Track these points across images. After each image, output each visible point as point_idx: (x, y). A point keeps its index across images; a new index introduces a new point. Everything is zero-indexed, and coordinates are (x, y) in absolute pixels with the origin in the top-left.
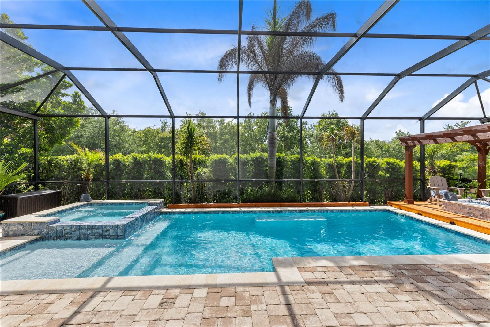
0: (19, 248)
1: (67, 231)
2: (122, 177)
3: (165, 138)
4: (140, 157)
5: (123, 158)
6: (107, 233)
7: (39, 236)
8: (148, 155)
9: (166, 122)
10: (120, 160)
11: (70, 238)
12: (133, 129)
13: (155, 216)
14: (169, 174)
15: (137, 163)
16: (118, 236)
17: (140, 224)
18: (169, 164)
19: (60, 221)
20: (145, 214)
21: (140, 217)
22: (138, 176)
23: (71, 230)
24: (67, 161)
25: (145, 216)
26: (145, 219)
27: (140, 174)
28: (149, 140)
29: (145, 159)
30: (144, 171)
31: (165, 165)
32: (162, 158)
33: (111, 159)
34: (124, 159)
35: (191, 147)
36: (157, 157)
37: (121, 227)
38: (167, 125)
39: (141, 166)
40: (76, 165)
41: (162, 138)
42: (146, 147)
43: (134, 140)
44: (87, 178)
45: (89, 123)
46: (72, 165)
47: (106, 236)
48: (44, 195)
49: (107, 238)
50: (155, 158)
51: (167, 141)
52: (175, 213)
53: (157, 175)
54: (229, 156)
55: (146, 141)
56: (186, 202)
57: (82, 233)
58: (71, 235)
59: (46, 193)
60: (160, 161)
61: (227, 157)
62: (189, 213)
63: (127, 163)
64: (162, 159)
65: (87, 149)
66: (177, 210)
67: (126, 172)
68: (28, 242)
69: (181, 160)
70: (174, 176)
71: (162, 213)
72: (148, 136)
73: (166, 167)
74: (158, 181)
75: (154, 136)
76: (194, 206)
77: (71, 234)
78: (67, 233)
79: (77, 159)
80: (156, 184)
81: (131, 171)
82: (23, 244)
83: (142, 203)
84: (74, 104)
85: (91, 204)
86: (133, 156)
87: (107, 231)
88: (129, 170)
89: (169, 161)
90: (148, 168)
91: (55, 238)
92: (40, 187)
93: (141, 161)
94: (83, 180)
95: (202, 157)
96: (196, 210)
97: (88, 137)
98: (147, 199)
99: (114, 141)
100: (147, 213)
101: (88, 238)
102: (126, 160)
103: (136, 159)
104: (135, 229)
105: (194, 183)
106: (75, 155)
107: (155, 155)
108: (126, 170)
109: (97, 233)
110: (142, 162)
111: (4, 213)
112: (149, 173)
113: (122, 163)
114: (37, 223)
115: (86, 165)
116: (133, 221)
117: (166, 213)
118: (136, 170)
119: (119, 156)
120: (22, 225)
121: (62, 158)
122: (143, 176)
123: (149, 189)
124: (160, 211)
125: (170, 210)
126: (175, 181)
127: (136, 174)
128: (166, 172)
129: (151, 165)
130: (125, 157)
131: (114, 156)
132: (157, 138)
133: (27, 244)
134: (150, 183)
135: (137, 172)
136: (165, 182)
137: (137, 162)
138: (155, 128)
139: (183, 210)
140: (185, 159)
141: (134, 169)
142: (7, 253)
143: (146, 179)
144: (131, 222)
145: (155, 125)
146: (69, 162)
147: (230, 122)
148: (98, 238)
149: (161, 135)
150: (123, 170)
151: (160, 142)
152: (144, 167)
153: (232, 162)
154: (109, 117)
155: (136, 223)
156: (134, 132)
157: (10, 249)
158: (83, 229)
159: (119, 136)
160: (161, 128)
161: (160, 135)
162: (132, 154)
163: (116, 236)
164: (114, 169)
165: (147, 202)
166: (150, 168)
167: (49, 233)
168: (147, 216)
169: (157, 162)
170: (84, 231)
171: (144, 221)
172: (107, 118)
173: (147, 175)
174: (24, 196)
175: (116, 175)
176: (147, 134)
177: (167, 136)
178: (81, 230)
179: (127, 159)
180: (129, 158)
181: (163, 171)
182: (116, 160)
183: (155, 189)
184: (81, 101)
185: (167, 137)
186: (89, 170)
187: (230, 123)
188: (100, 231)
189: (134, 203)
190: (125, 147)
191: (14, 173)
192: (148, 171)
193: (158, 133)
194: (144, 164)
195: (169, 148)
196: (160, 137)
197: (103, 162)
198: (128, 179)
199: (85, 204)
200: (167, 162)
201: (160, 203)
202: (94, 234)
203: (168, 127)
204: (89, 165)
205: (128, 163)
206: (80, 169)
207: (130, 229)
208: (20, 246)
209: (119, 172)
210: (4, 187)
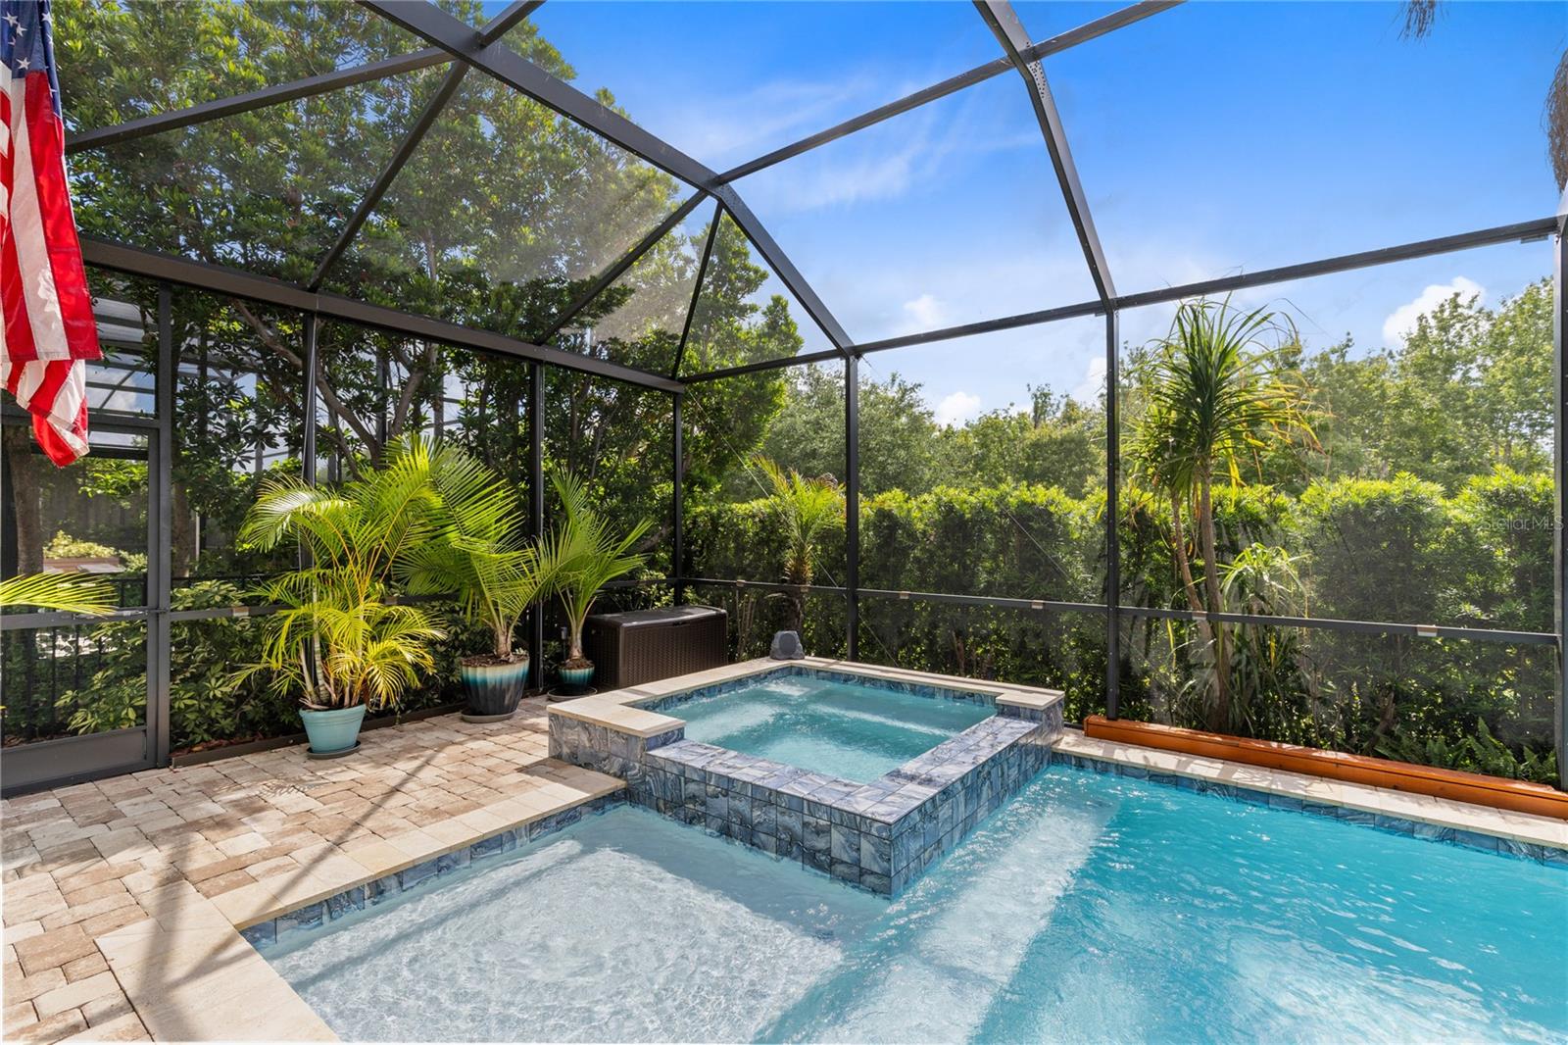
0: (558, 823)
1: (692, 788)
2: (903, 579)
3: (1046, 445)
4: (965, 502)
5: (905, 507)
6: (820, 843)
7: (621, 783)
8: (995, 493)
9: (1046, 391)
10: (895, 512)
11: (699, 817)
12: (944, 428)
13: (1030, 772)
14: (1081, 574)
15: (955, 526)
16: (863, 872)
17: (962, 812)
18: (1083, 528)
19: (682, 738)
20: (983, 765)
21: (962, 779)
22: (958, 576)
23: (702, 786)
24: (754, 516)
25: (984, 773)
26: (985, 788)
27: (965, 567)
28: (993, 457)
29: (983, 507)
30: (979, 558)
31: (1066, 534)
32: (1052, 502)
33: (866, 509)
34: (909, 511)
35: (1205, 442)
36: (1029, 500)
37: (874, 832)
38: (1052, 402)
39: (967, 538)
40: (774, 531)
41: (1036, 445)
42: (982, 477)
43: (947, 456)
44: (798, 576)
45: (833, 416)
46: (763, 529)
47: (818, 854)
48: (684, 622)
49: (819, 866)
50: (1023, 504)
51: (1054, 453)
52: (1122, 770)
53: (1032, 577)
54: (1438, 488)
55: (984, 457)
56: (1177, 719)
57: (737, 812)
58: (703, 809)
59: (689, 617)
60: (1044, 514)
61: (1431, 490)
62: (1204, 786)
63: (920, 526)
64: (1052, 509)
65: (797, 477)
66: (1134, 756)
67: (917, 560)
68: (586, 804)
69: (1141, 515)
70: (1112, 589)
71: (1059, 758)
72: (989, 442)
73: (1068, 542)
74: (1037, 604)
75: (1009, 440)
76: (1224, 749)
77: (704, 803)
78: (693, 798)
79: (777, 514)
80: (1026, 612)
81: (932, 555)
82: (570, 810)
83: (972, 695)
84: (770, 336)
85: (800, 672)
86: (940, 499)
87: (819, 831)
88: (928, 551)
89: (1082, 517)
90: (992, 547)
91: (661, 804)
92: (689, 594)
93: (968, 516)
94: (784, 581)
95: (1256, 496)
96: (1242, 776)
97: (828, 454)
98: (991, 675)
99: (892, 464)
100: (992, 759)
101: (755, 841)
102: (916, 514)
103: (950, 508)
104: (939, 841)
105: (1226, 626)
106: (772, 499)
107: (1018, 493)
108: (917, 552)
109: (787, 829)
110: (971, 520)
111: (592, 669)
112: (998, 566)
113: (903, 527)
114: (618, 732)
115: (796, 533)
116: (928, 805)
117: (1080, 762)
118: (949, 551)
119: (893, 499)
120: (587, 729)
121: (741, 508)
122: (975, 575)
123: (996, 632)
124: (1049, 747)
125: (1095, 749)
126: (1119, 611)
127: (950, 569)
128: (1069, 563)
129: (1005, 532)
130: (913, 503)
131: (879, 498)
132: (1019, 447)
133: (585, 810)
134: (1000, 607)
135: (953, 559)
136: (1065, 609)
137: (952, 519)
138: (1014, 413)
139: (1166, 761)
140: (1168, 504)
141: (942, 547)
142: (521, 837)
143: (987, 591)
144: (920, 808)
145: (1012, 405)
146: (757, 519)
147: (1333, 351)
148: (787, 854)
149: (1032, 436)
150: (904, 552)
151: (1028, 459)
152: (981, 538)
153: (1467, 518)
154: (858, 352)
155: (944, 812)
156: (949, 434)
157: (531, 824)
158: (739, 795)
159: (907, 447)
160: (1032, 414)
161: (1027, 435)
162: (937, 490)
163: (856, 870)
164: (880, 547)
165: (994, 697)
166: (1003, 548)
167: (648, 778)
168: (994, 771)
169: (1029, 518)
170: (742, 805)
171: (979, 796)
172: (852, 358)
173: (990, 573)
174: (635, 623)
175: (884, 567)
176: (985, 435)
177: (1054, 436)
178: (734, 798)
179: (918, 509)
180: (926, 507)
181: (1057, 559)
182: (883, 515)
183: (1024, 632)
184: (788, 324)
185: (1052, 441)
186: (802, 548)
187: (1334, 358)
188: (793, 822)
189: (939, 688)
190: (921, 479)
191: (619, 551)
192: (994, 558)
193: (1022, 429)
194: (980, 530)
195: (1059, 477)
196: (1028, 442)
197: (840, 520)
198: (921, 584)
199: (783, 669)
200: (1074, 520)
201: (1051, 708)
202: (774, 832)
203: (1055, 407)
204: (805, 529)
205: (922, 526)
206: (783, 544)
207: (914, 846)
208: (563, 815)
209: (892, 559)
210: (595, 590)
